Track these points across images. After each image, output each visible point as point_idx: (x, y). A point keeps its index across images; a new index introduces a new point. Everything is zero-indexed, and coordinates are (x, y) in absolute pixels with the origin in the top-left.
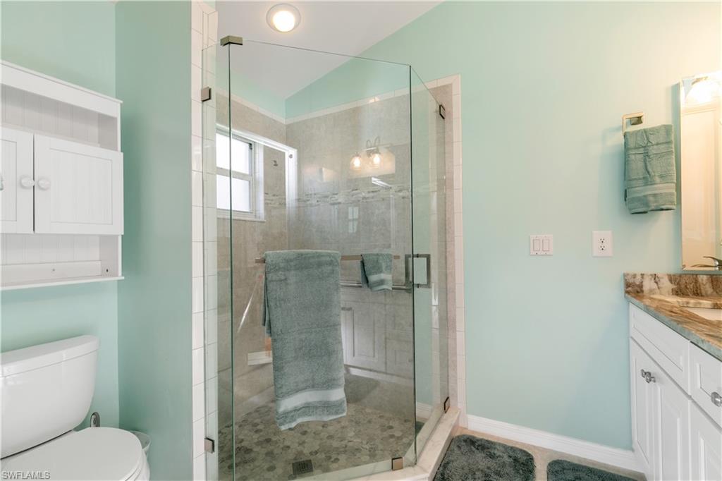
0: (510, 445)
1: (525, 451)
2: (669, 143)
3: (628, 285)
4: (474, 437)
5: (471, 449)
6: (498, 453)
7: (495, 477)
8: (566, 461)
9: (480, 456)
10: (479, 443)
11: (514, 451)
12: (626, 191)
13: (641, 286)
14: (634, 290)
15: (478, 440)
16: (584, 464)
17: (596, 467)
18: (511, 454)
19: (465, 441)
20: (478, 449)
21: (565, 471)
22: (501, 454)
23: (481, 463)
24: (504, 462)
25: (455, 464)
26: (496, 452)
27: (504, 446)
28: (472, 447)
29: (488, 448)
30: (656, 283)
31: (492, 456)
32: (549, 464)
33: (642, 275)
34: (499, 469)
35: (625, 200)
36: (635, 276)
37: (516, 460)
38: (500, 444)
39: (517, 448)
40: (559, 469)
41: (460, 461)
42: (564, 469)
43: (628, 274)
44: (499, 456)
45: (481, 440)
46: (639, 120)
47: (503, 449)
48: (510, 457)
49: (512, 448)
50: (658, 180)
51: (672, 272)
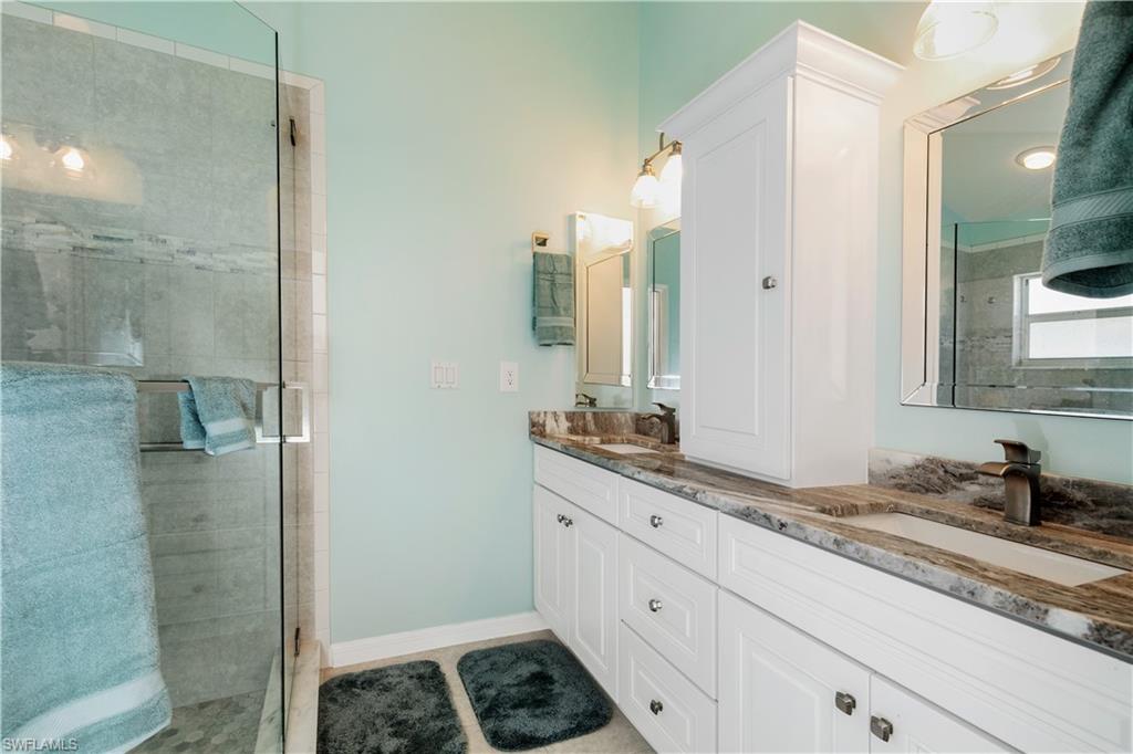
0: (405, 661)
1: (427, 662)
2: (570, 275)
3: (533, 425)
4: (350, 675)
5: (353, 693)
6: (394, 681)
7: (404, 712)
8: (474, 652)
9: (369, 696)
10: (362, 679)
11: (413, 667)
12: (535, 318)
13: (544, 426)
14: (537, 431)
15: (358, 676)
16: (492, 645)
17: (504, 643)
18: (412, 672)
19: (340, 686)
20: (363, 688)
21: (479, 663)
22: (398, 680)
23: (377, 704)
24: (407, 688)
25: (338, 726)
26: (390, 679)
27: (398, 667)
28: (354, 690)
29: (378, 680)
30: (556, 421)
31: (386, 689)
32: (459, 664)
33: (545, 413)
34: (404, 700)
35: (534, 329)
36: (539, 415)
37: (421, 677)
38: (391, 667)
39: (416, 662)
40: (472, 663)
41: (344, 718)
42: (476, 661)
43: (533, 413)
44: (399, 683)
45: (364, 673)
46: (543, 243)
47: (398, 672)
48: (411, 677)
49: (409, 664)
50: (562, 312)
51: (568, 410)
